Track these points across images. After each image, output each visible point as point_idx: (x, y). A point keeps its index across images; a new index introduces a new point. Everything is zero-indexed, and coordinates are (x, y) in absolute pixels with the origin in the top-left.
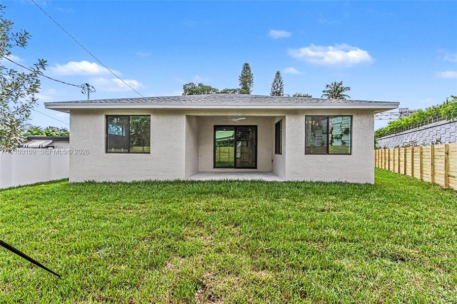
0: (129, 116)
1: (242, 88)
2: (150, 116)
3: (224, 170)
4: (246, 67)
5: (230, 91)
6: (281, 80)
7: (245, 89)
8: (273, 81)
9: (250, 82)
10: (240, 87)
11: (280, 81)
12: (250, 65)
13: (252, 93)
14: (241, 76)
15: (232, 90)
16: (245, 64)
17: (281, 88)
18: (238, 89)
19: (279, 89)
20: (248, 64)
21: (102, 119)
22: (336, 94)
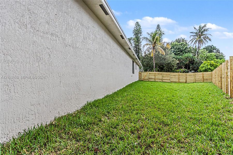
4: (138, 24)
6: (161, 30)
16: (137, 22)
22: (200, 33)
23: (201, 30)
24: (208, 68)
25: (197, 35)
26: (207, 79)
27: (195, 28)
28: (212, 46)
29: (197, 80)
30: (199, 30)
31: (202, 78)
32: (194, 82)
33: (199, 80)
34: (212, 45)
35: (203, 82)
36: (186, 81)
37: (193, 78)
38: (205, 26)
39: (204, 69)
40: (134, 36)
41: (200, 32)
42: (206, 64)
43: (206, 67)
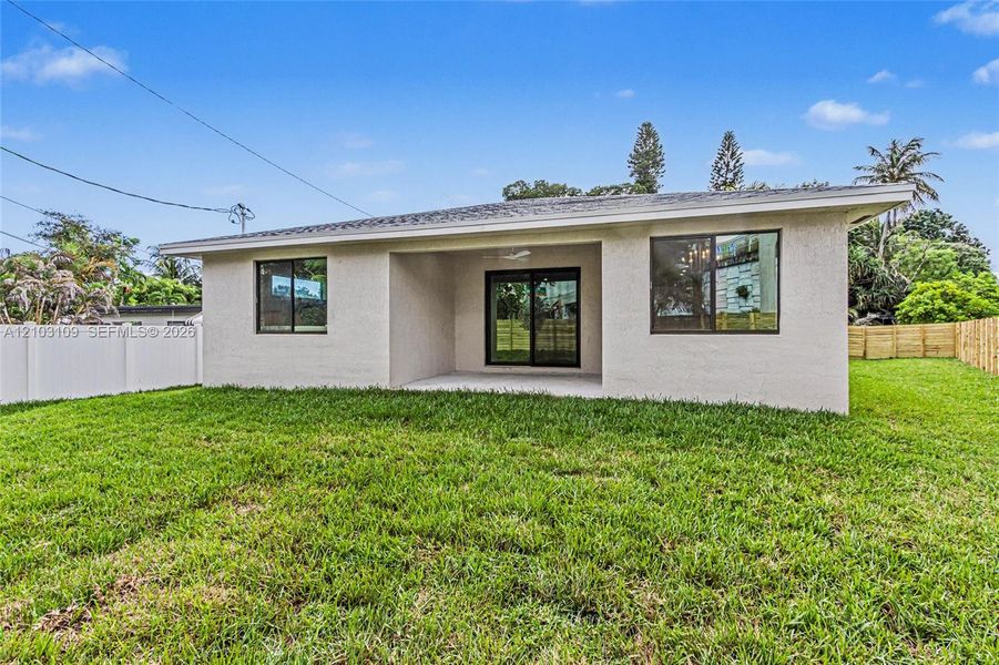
0: (292, 261)
1: (638, 182)
2: (325, 258)
3: (507, 369)
4: (648, 132)
5: (608, 190)
6: (738, 153)
7: (646, 184)
8: (715, 157)
9: (656, 164)
10: (632, 181)
11: (733, 154)
12: (656, 128)
13: (660, 191)
14: (633, 153)
15: (612, 188)
16: (644, 125)
17: (735, 174)
18: (627, 185)
19: (730, 175)
20: (649, 125)
21: (248, 270)
22: (896, 171)
23: (898, 160)
24: (936, 307)
25: (885, 176)
26: (937, 348)
27: (874, 150)
28: (938, 214)
29: (905, 349)
30: (892, 159)
31: (920, 343)
32: (891, 358)
33: (911, 348)
34: (938, 211)
35: (924, 357)
36: (865, 354)
37: (890, 343)
38: (915, 143)
39: (921, 309)
40: (632, 175)
41: (893, 166)
42: (930, 293)
43: (927, 304)
